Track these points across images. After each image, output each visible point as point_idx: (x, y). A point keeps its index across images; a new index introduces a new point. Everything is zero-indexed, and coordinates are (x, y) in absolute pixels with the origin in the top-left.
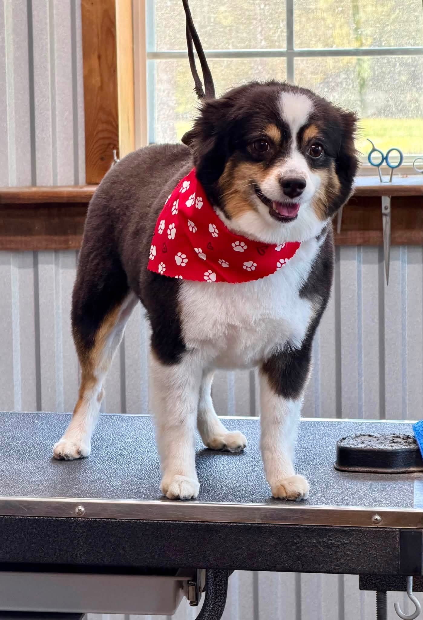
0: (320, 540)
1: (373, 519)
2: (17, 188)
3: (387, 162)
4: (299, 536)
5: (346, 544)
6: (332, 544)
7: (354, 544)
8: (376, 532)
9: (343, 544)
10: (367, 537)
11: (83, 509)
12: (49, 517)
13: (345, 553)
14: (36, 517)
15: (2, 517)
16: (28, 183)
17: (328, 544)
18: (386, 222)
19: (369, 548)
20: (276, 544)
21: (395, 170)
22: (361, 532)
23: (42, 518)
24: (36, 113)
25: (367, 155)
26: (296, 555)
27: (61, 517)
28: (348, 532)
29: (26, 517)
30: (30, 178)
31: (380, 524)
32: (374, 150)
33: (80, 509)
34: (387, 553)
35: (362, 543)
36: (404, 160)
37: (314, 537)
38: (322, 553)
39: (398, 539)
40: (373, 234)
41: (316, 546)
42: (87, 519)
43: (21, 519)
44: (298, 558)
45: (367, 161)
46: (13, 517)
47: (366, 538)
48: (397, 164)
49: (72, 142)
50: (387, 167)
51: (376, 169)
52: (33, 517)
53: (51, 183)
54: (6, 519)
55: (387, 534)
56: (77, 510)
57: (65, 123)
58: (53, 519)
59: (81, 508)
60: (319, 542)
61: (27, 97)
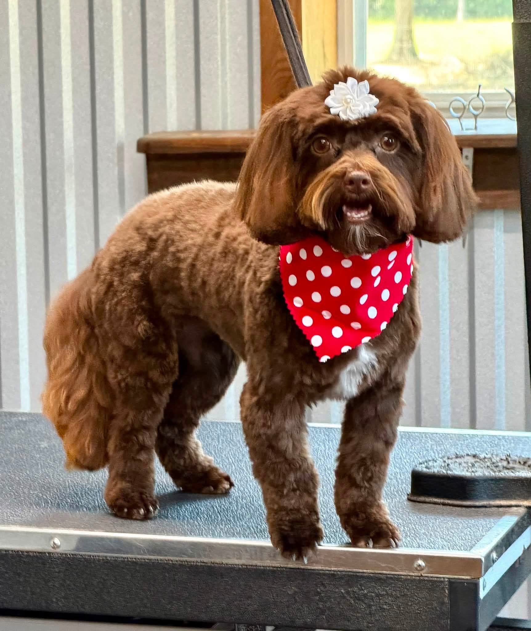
0: (349, 589)
1: (415, 566)
2: (178, 132)
4: (323, 585)
5: (382, 595)
6: (365, 596)
7: (391, 595)
8: (420, 581)
9: (378, 595)
10: (408, 587)
13: (380, 607)
16: (192, 127)
17: (359, 595)
19: (412, 601)
20: (295, 593)
22: (401, 581)
24: (202, 37)
26: (319, 608)
28: (384, 580)
30: (194, 120)
31: (424, 571)
34: (433, 609)
35: (401, 595)
37: (342, 586)
38: (352, 607)
39: (447, 591)
41: (344, 597)
44: (323, 612)
47: (407, 589)
49: (246, 75)
53: (219, 127)
55: (434, 585)
57: (238, 50)
60: (348, 593)
61: (191, 18)
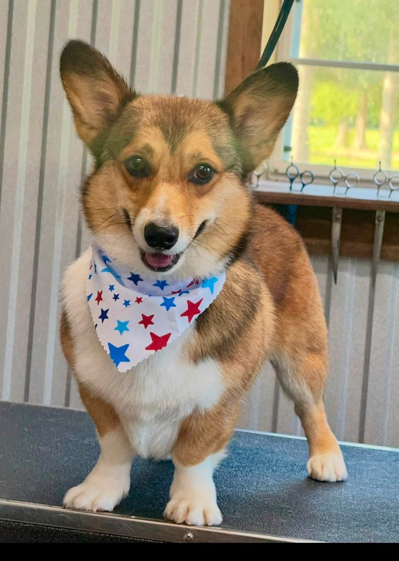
11: (192, 536)
14: (142, 539)
29: (132, 538)
52: (140, 538)
56: (185, 537)
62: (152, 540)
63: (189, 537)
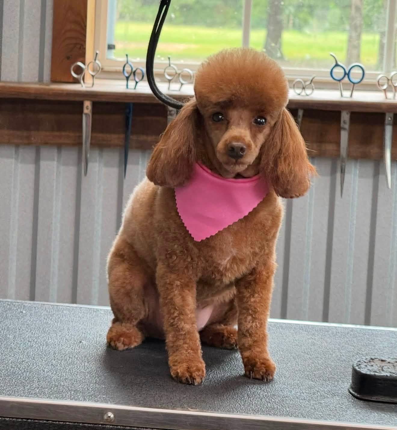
3: (349, 77)
12: (75, 423)
14: (61, 422)
15: (25, 420)
18: (344, 136)
21: (356, 85)
23: (68, 423)
25: (329, 70)
27: (89, 424)
32: (337, 65)
33: (109, 415)
36: (366, 76)
40: (330, 147)
42: (115, 427)
43: (45, 423)
45: (330, 75)
46: (36, 421)
48: (359, 80)
50: (349, 82)
51: (337, 83)
54: (29, 423)
56: (106, 417)
57: (33, 21)
58: (79, 425)
59: (111, 415)
62: (71, 422)
63: (110, 416)
